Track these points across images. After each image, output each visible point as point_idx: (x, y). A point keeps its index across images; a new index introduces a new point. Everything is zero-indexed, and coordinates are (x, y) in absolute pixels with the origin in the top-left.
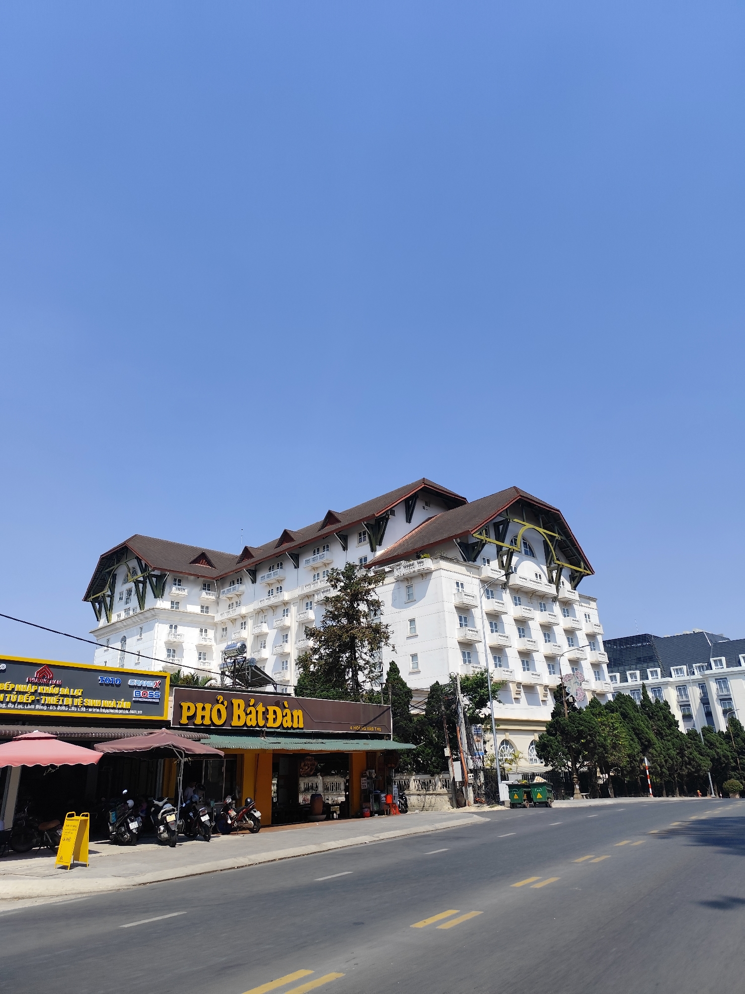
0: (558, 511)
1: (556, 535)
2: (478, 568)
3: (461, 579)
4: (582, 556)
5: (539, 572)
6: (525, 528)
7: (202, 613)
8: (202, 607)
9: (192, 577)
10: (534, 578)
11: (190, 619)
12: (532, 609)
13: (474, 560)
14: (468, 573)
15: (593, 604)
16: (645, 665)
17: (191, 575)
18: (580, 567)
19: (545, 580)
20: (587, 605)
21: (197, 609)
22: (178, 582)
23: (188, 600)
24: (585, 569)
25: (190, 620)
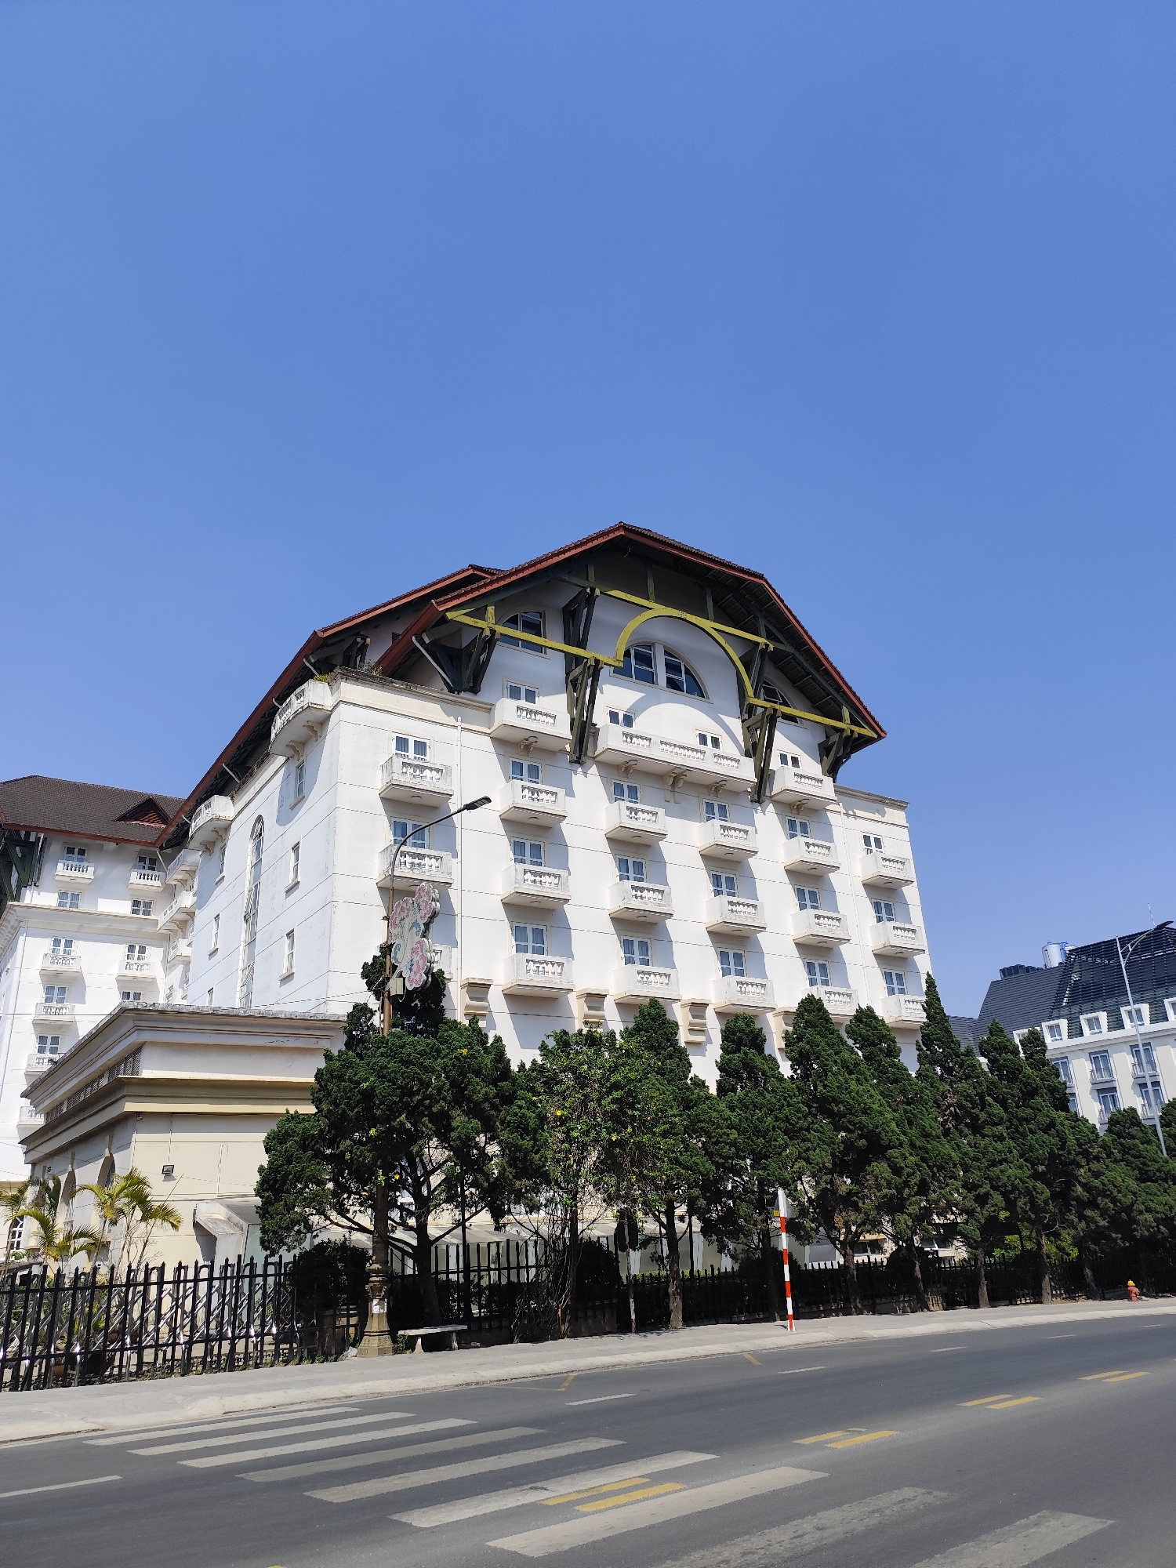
0: (761, 577)
1: (761, 640)
2: (489, 709)
3: (415, 731)
4: (844, 692)
5: (712, 728)
6: (649, 614)
7: (134, 915)
8: (136, 903)
9: (113, 845)
10: (695, 742)
11: (104, 925)
12: (661, 811)
13: (475, 690)
14: (451, 720)
15: (897, 816)
16: (1161, 992)
17: (110, 839)
18: (840, 719)
19: (728, 747)
20: (877, 816)
21: (124, 908)
22: (77, 851)
23: (98, 887)
24: (854, 722)
25: (106, 929)
